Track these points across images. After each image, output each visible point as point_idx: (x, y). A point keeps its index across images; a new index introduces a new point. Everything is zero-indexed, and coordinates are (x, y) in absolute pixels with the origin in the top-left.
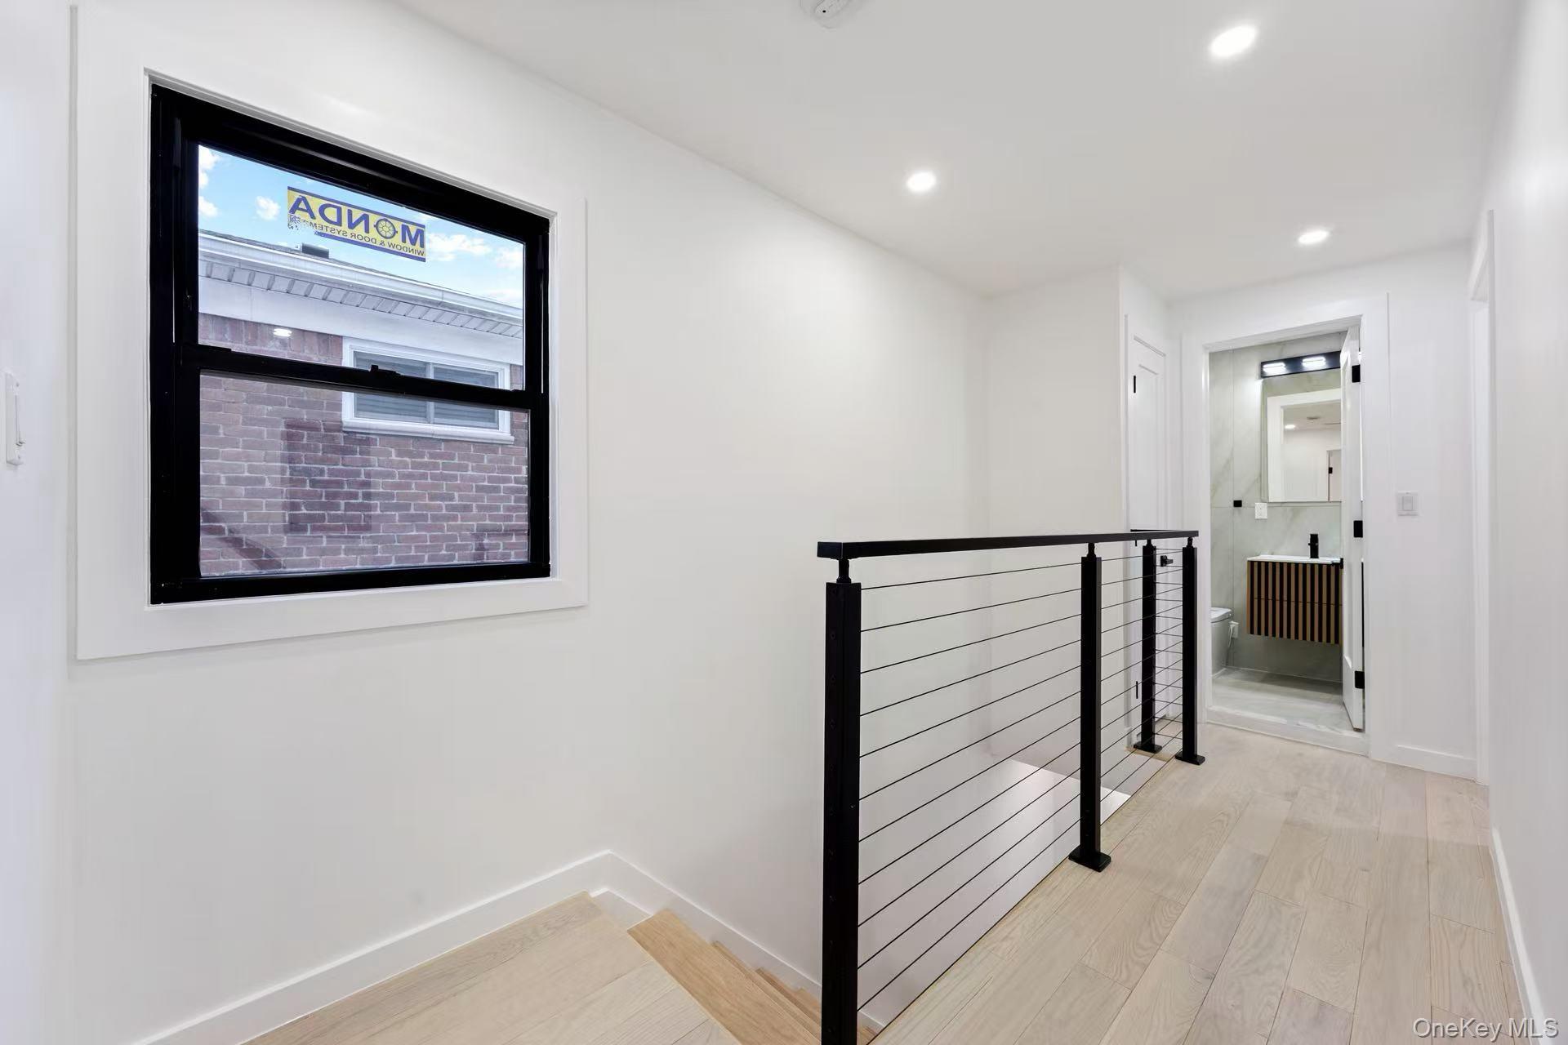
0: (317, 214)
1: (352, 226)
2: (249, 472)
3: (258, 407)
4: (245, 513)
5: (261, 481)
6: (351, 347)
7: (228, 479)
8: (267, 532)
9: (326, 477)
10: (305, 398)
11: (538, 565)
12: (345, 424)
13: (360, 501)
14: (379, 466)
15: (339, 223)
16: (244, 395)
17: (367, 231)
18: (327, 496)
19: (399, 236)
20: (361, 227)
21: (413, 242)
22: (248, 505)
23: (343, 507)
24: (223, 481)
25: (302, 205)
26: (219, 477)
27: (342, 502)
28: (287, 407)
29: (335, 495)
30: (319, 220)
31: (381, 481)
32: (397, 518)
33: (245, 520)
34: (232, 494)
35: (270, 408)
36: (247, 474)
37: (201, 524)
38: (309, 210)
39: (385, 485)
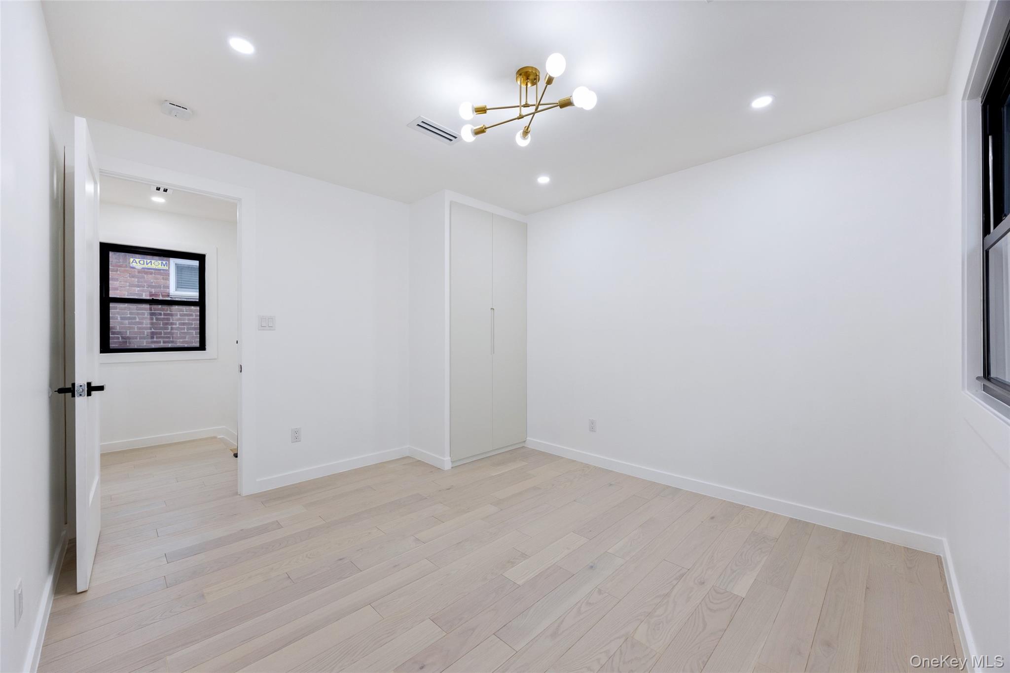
0: (138, 262)
1: (147, 264)
2: (130, 314)
3: (133, 288)
4: (128, 331)
5: (135, 318)
6: (174, 262)
7: (121, 317)
8: (137, 339)
9: (162, 317)
10: (154, 284)
11: (202, 347)
12: (170, 294)
13: (178, 326)
14: (186, 311)
15: (144, 264)
16: (128, 284)
17: (151, 264)
18: (163, 324)
19: (160, 265)
20: (150, 264)
21: (164, 266)
22: (130, 328)
23: (170, 329)
24: (119, 319)
25: (134, 261)
26: (117, 317)
27: (170, 327)
28: (146, 288)
29: (167, 324)
30: (139, 264)
31: (187, 317)
32: (194, 333)
33: (128, 333)
34: (122, 323)
35: (138, 289)
36: (129, 316)
37: (111, 336)
38: (136, 262)
39: (189, 320)
